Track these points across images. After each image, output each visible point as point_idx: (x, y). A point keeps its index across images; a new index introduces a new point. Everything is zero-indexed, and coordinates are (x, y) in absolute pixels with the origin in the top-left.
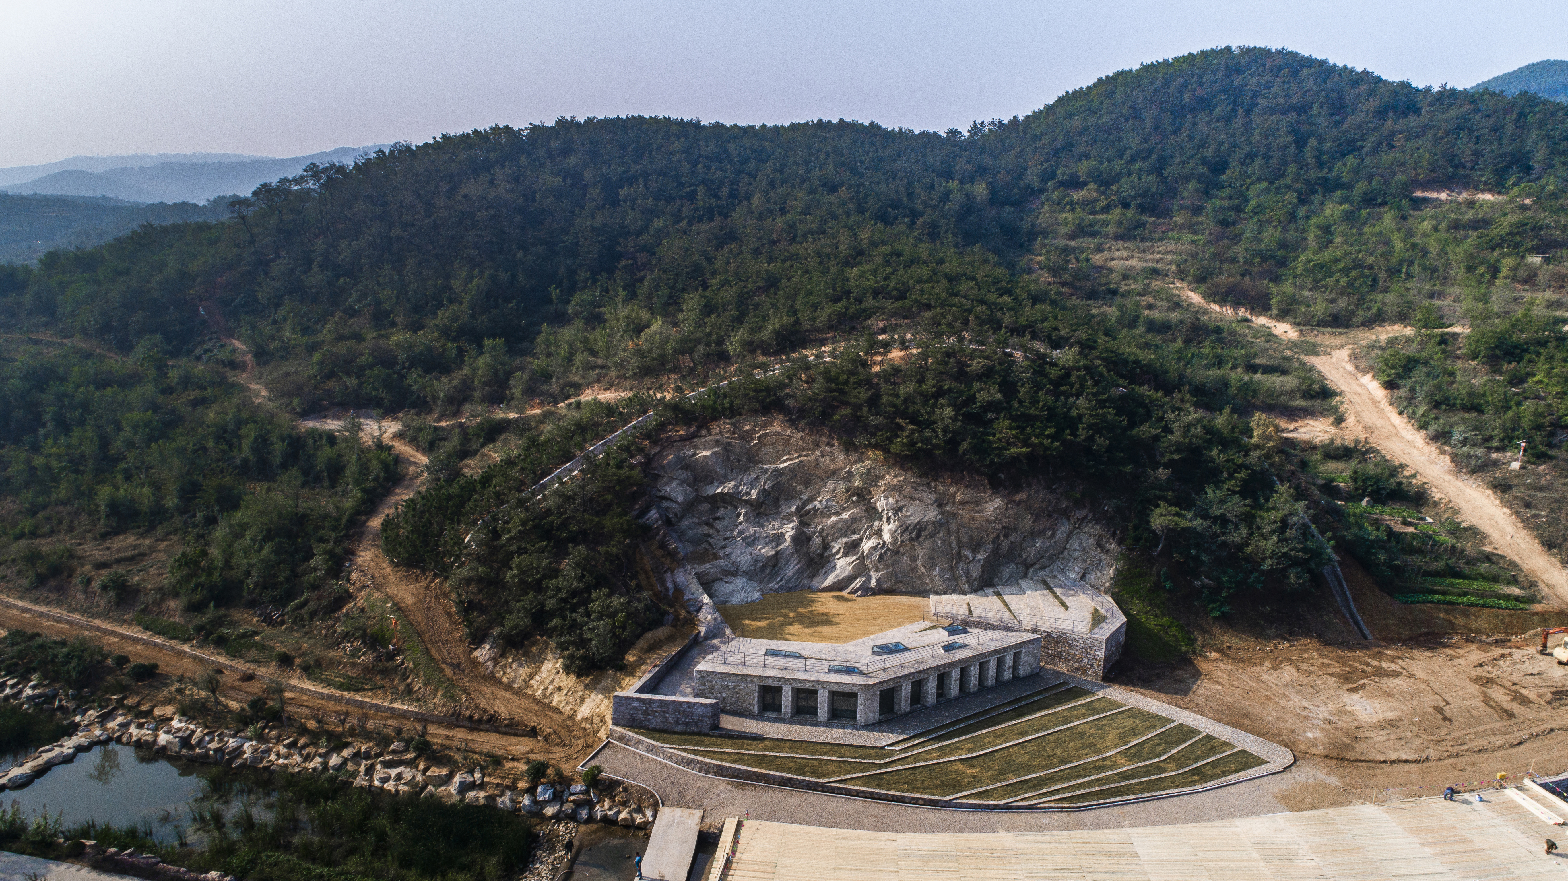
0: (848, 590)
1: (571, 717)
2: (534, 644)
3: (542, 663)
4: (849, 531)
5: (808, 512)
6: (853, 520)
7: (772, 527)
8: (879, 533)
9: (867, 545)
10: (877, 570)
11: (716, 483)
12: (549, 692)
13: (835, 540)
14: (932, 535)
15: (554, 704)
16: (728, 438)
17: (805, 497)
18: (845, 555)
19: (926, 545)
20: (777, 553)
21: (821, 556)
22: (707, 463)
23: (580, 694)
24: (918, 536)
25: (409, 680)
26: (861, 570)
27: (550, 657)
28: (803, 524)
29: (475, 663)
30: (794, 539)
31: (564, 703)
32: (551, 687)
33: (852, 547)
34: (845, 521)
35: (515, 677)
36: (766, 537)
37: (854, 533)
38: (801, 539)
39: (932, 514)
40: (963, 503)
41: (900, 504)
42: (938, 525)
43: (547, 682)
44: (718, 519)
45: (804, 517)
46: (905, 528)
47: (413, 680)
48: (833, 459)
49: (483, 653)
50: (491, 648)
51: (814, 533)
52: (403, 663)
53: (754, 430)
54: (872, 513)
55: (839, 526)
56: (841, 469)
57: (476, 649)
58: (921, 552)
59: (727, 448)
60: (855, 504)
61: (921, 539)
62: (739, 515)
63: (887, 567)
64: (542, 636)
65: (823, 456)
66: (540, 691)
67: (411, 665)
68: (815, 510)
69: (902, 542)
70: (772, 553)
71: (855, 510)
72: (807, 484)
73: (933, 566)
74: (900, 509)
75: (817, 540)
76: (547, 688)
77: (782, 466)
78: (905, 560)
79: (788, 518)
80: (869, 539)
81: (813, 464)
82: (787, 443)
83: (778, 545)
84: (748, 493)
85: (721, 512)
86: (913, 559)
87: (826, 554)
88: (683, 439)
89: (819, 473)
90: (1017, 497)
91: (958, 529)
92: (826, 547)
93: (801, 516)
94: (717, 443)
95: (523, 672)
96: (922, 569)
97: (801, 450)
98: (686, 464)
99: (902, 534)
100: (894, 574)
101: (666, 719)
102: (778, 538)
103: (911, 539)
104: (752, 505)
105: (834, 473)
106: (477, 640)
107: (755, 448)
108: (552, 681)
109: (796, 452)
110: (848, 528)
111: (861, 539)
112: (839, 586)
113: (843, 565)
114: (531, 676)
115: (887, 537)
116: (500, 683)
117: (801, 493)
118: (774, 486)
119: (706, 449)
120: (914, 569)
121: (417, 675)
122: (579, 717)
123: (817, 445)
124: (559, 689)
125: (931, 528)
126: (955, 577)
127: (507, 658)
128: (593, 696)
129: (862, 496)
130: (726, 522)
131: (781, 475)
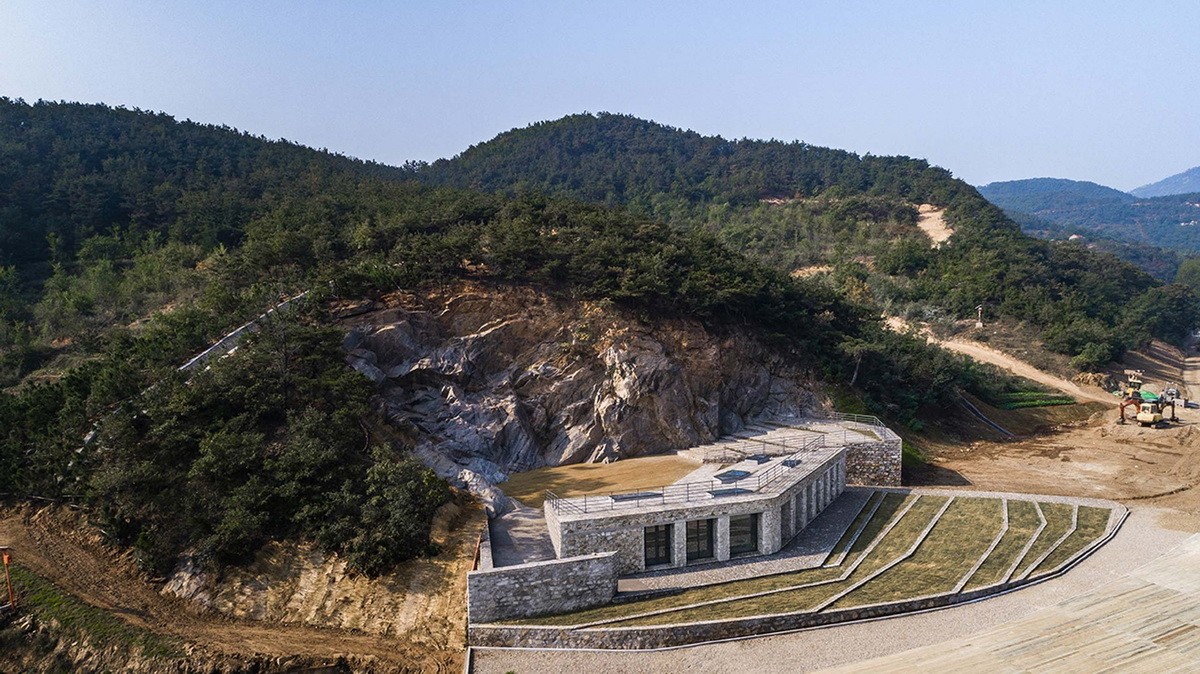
0: (592, 458)
1: (389, 633)
2: (272, 551)
3: (297, 576)
4: (575, 396)
5: (523, 383)
6: (580, 381)
7: (488, 403)
8: (612, 391)
9: (602, 406)
10: (617, 433)
11: (406, 362)
12: (329, 611)
13: (561, 408)
14: (669, 385)
15: (346, 624)
16: (411, 309)
17: (514, 367)
18: (576, 423)
19: (665, 395)
20: (504, 428)
21: (547, 429)
22: (392, 339)
23: (387, 600)
24: (657, 386)
25: (60, 647)
26: (599, 436)
27: (307, 565)
28: (520, 397)
29: (173, 602)
30: (518, 411)
31: (363, 619)
32: (329, 603)
33: (583, 414)
34: (570, 384)
35: (258, 605)
36: (486, 413)
37: (581, 397)
38: (524, 412)
39: (663, 363)
40: (689, 349)
41: (632, 355)
42: (673, 373)
43: (319, 597)
44: (418, 402)
45: (520, 388)
46: (643, 380)
47: (68, 647)
48: (544, 317)
49: (183, 584)
50: (194, 574)
51: (535, 404)
52: (34, 626)
53: (442, 297)
54: (599, 370)
55: (564, 391)
56: (555, 329)
57: (165, 582)
58: (660, 405)
59: (413, 320)
60: (579, 364)
61: (659, 390)
62: (446, 393)
63: (628, 427)
64: (280, 541)
65: (531, 317)
66: (312, 614)
67: (55, 623)
68: (533, 378)
69: (642, 395)
70: (499, 429)
71: (581, 370)
72: (515, 353)
73: (674, 418)
74: (633, 360)
75: (540, 412)
76: (322, 607)
77: (483, 334)
78: (645, 416)
79: (501, 392)
80: (602, 399)
81: (522, 327)
82: (486, 307)
83: (501, 421)
84: (451, 368)
85: (420, 395)
86: (652, 414)
87: (553, 426)
88: (355, 314)
89: (529, 336)
90: (727, 344)
91: (688, 377)
92: (551, 418)
93: (516, 388)
94: (400, 316)
95: (270, 596)
96: (665, 424)
97: (502, 314)
98: (367, 343)
99: (641, 385)
100: (635, 433)
101: (550, 594)
102: (500, 414)
103: (650, 391)
104: (457, 381)
105: (546, 335)
106: (165, 568)
107: (446, 319)
108: (329, 594)
109: (498, 317)
110: (576, 391)
111: (592, 402)
112: (581, 456)
113: (577, 435)
114: (287, 598)
115: (623, 393)
116: (235, 619)
117: (508, 363)
118: (478, 357)
119: (387, 323)
120: (654, 426)
121: (74, 636)
122: (401, 631)
123: (522, 304)
124: (347, 601)
125: (666, 377)
126: (697, 428)
127: (231, 582)
128: (409, 597)
129: (587, 356)
130: (432, 404)
131: (483, 345)
